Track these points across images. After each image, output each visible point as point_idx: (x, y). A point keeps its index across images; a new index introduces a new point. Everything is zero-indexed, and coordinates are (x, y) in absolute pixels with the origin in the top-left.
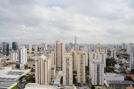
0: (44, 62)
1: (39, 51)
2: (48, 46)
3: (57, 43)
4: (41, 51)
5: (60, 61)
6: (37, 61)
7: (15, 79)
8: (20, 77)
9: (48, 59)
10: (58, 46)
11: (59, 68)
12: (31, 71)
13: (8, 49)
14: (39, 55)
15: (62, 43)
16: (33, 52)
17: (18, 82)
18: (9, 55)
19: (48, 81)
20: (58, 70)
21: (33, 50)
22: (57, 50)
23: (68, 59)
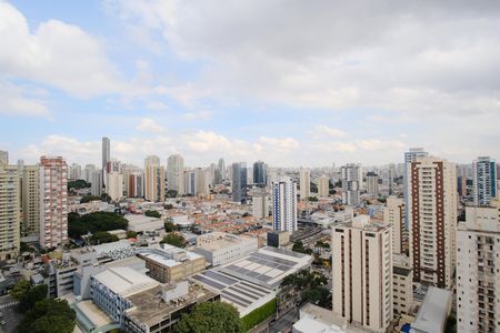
0: (365, 238)
1: (332, 193)
2: (369, 174)
3: (414, 165)
4: (340, 193)
5: (435, 244)
6: (337, 230)
7: (269, 278)
8: (284, 276)
9: (380, 229)
10: (421, 175)
11: (427, 271)
12: (314, 263)
13: (244, 185)
14: (336, 211)
15: (440, 164)
16: (313, 195)
17: (278, 291)
18: (248, 202)
19: (385, 319)
20: (426, 284)
21: (314, 189)
22: (415, 195)
23: (490, 241)
